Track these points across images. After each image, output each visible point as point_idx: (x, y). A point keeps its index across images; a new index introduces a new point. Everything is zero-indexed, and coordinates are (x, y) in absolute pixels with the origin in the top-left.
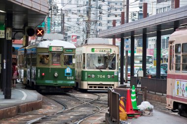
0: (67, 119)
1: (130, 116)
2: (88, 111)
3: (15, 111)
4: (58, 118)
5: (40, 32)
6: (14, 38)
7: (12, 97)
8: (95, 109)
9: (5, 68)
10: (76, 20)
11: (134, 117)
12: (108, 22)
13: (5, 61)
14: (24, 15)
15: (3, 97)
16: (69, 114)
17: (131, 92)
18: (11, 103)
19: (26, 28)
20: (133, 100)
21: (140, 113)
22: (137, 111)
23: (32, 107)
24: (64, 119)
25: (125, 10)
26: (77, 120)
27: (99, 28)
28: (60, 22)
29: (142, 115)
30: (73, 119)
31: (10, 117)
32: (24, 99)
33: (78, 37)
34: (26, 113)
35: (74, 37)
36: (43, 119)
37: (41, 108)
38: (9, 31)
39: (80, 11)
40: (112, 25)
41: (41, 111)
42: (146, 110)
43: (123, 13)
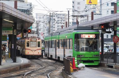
0: (43, 72)
1: (75, 70)
2: (53, 68)
3: (19, 68)
4: (39, 71)
5: (29, 31)
6: (17, 34)
7: (17, 61)
8: (56, 67)
9: (13, 48)
10: (43, 25)
11: (76, 71)
12: (58, 26)
13: (13, 45)
14: (21, 23)
15: (13, 61)
16: (44, 69)
17: (75, 59)
18: (17, 65)
19: (23, 29)
20: (76, 63)
21: (79, 69)
22: (77, 68)
23: (26, 66)
24: (42, 72)
25: (67, 21)
26: (49, 72)
27: (54, 29)
28: (36, 26)
29: (80, 70)
30: (46, 72)
31: (17, 71)
32: (22, 62)
33: (44, 33)
34: (24, 69)
35: (42, 34)
36: (32, 72)
37: (30, 66)
38: (15, 31)
39: (44, 21)
40: (61, 28)
41: (30, 68)
42: (82, 67)
43: (67, 22)
